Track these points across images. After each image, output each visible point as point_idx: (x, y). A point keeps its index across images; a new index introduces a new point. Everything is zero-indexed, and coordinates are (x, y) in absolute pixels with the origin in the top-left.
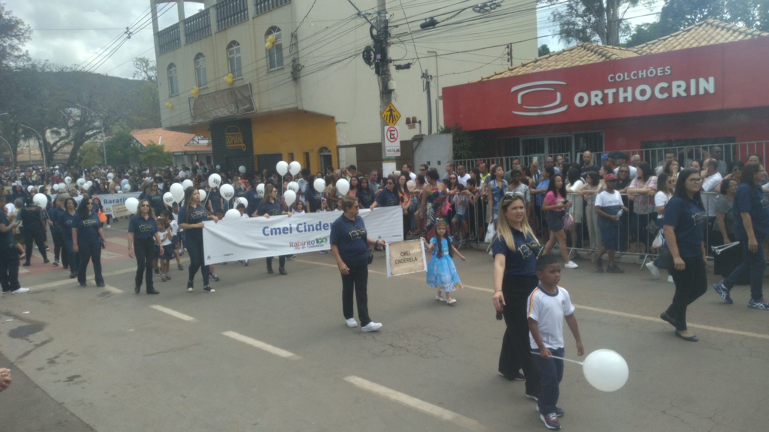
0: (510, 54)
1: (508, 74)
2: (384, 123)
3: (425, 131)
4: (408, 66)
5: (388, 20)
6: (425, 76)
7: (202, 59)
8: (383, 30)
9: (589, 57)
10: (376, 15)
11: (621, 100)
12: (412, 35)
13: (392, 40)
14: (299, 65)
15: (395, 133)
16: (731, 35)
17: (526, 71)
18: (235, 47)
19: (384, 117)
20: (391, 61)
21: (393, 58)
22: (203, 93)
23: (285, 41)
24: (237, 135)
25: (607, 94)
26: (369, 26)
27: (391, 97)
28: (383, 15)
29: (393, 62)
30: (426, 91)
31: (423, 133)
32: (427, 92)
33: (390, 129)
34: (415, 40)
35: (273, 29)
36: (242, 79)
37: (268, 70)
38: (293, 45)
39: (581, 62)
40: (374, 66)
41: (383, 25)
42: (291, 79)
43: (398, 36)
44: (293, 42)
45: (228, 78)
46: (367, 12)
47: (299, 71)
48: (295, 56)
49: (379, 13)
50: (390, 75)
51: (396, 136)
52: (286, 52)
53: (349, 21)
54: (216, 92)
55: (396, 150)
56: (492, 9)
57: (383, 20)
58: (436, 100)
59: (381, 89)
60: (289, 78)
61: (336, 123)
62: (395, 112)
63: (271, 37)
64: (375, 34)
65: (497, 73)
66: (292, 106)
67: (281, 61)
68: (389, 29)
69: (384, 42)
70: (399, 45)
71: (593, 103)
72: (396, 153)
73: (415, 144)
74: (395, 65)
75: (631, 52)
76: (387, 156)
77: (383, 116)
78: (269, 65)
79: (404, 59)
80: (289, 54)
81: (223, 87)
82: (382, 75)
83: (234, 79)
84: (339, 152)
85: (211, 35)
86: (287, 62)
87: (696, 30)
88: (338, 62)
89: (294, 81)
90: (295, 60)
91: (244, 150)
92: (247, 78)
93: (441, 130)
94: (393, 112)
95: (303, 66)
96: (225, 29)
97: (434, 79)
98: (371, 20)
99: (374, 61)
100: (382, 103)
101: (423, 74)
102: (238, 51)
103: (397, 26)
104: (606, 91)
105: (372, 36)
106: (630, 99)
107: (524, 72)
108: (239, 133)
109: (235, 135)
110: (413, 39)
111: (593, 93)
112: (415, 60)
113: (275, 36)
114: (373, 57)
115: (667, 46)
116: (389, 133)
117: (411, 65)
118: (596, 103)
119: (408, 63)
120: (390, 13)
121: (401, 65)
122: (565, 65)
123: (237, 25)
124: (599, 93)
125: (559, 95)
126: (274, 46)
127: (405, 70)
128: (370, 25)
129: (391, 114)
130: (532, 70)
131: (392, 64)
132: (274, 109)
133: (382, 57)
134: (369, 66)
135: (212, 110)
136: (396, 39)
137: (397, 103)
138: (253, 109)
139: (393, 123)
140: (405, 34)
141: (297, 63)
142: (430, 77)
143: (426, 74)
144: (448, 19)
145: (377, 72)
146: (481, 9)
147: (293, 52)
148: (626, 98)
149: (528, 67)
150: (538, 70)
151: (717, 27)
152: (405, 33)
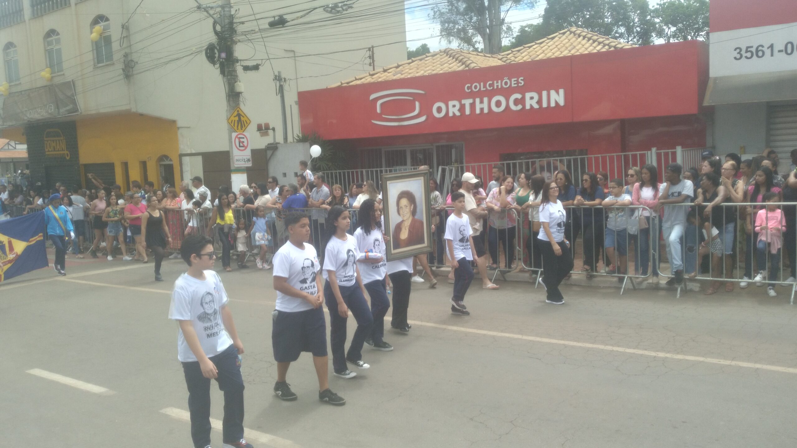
0: (372, 57)
1: (369, 80)
2: (232, 129)
3: (280, 139)
4: (256, 68)
5: (233, 15)
6: (278, 78)
7: (12, 49)
8: (227, 26)
9: (450, 64)
10: (219, 9)
11: (478, 111)
12: (262, 33)
13: (238, 38)
14: (132, 61)
15: (245, 140)
16: (591, 45)
17: (387, 77)
18: (54, 37)
19: (232, 123)
20: (237, 61)
21: (239, 58)
22: (14, 90)
23: (115, 34)
24: (59, 140)
25: (464, 105)
26: (211, 21)
27: (238, 101)
28: (227, 9)
29: (240, 62)
30: (279, 96)
31: (277, 141)
32: (281, 97)
33: (239, 136)
34: (265, 39)
35: (99, 19)
36: (64, 74)
37: (94, 66)
38: (124, 37)
39: (442, 69)
40: (218, 66)
41: (227, 21)
42: (122, 77)
43: (244, 33)
44: (124, 35)
45: (46, 74)
46: (208, 5)
47: (132, 68)
48: (127, 51)
49: (223, 7)
50: (237, 76)
51: (245, 144)
52: (115, 46)
53: (188, 14)
54: (30, 89)
55: (246, 160)
56: (343, 10)
57: (227, 15)
58: (291, 105)
59: (227, 91)
60: (119, 75)
61: (178, 128)
62: (243, 117)
63: (98, 28)
64: (219, 30)
65: (357, 77)
66: (124, 108)
67: (110, 57)
68: (235, 25)
69: (230, 40)
70: (246, 43)
71: (451, 114)
72: (247, 163)
73: (269, 153)
74: (242, 66)
75: (496, 59)
76: (236, 166)
77: (230, 121)
78: (96, 60)
79: (253, 59)
80: (119, 48)
81: (40, 84)
82: (227, 76)
83: (53, 75)
84: (183, 160)
85: (25, 21)
86: (118, 56)
87: (560, 38)
88: (177, 59)
89: (126, 79)
90: (127, 55)
91: (68, 158)
92: (69, 74)
93: (297, 138)
94: (241, 117)
95: (137, 63)
96: (42, 16)
97: (288, 82)
98: (214, 14)
99: (218, 60)
100: (228, 108)
101: (276, 76)
102: (58, 41)
103: (243, 23)
104: (463, 102)
105: (216, 33)
106: (486, 111)
107: (385, 77)
108: (62, 138)
109: (56, 141)
110: (262, 38)
111: (451, 103)
112: (264, 61)
113: (102, 27)
114: (217, 55)
115: (531, 54)
116: (237, 140)
117: (259, 67)
118: (454, 113)
119: (257, 64)
120: (236, 8)
121: (249, 66)
122: (425, 72)
123: (56, 11)
124: (456, 103)
125: (417, 104)
126: (101, 37)
127: (254, 71)
128: (213, 20)
129: (240, 120)
130: (393, 76)
131: (239, 64)
132: (102, 111)
133: (227, 56)
134: (212, 65)
135: (26, 111)
136: (244, 37)
137: (246, 108)
138: (77, 110)
139: (242, 129)
140: (253, 32)
141: (129, 59)
142: (283, 80)
143: (279, 76)
144: (298, 18)
145: (223, 72)
146: (333, 9)
147: (125, 45)
148: (482, 109)
149: (389, 73)
150: (399, 76)
151: (579, 36)
152: (252, 30)
